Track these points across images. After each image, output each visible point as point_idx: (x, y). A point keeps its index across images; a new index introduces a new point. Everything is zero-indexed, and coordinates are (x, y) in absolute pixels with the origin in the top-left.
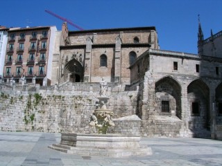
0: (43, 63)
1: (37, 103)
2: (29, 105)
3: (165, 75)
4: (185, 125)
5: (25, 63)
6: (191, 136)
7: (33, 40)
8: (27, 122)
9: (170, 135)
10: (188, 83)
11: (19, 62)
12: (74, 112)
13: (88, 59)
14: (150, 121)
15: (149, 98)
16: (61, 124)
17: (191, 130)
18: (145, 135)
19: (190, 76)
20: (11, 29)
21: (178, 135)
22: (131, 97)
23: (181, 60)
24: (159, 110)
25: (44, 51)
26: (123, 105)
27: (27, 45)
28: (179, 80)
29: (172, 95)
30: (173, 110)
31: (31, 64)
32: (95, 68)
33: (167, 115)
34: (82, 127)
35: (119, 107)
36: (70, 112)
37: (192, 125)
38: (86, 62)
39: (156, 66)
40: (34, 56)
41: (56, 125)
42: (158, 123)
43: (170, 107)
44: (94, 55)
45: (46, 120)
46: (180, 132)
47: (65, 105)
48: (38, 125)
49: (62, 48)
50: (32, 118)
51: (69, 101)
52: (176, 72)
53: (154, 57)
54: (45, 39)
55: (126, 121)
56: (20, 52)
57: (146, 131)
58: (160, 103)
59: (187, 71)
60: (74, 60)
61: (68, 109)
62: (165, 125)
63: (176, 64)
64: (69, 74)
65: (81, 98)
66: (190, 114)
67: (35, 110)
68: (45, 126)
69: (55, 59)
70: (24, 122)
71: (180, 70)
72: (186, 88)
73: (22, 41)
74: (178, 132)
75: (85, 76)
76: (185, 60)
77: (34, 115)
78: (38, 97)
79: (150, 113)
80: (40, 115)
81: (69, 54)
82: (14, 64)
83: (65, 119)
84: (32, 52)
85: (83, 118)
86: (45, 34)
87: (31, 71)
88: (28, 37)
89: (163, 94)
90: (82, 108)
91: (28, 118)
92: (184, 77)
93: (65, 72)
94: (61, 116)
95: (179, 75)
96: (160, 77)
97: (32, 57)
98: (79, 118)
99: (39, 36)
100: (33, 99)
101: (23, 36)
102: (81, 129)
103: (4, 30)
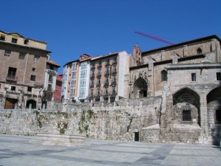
0: (114, 84)
1: (90, 117)
2: (83, 119)
3: (182, 87)
4: (205, 132)
5: (102, 85)
6: (211, 143)
7: (107, 66)
8: (81, 132)
9: (188, 142)
10: (207, 92)
11: (99, 85)
12: (115, 123)
13: (150, 76)
14: (168, 129)
15: (167, 109)
16: (106, 132)
17: (214, 137)
18: (164, 141)
19: (209, 85)
20: (92, 59)
21: (197, 142)
22: (156, 108)
23: (199, 70)
24: (181, 119)
25: (115, 73)
26: (150, 116)
27: (103, 70)
28: (197, 90)
29: (194, 104)
30: (195, 118)
31: (106, 86)
32: (158, 84)
33: (188, 123)
34: (121, 134)
35: (148, 118)
36: (113, 123)
37: (215, 132)
38: (149, 79)
39: (174, 79)
40: (109, 78)
41: (103, 133)
42: (176, 131)
43: (192, 115)
44: (156, 72)
45: (96, 130)
46: (199, 139)
47: (109, 118)
48: (92, 134)
49: (131, 69)
50: (86, 128)
51: (112, 114)
52: (194, 83)
53: (172, 71)
54: (115, 64)
55: (150, 129)
56: (99, 77)
57: (165, 138)
58: (181, 113)
59: (206, 80)
60: (140, 79)
61: (111, 121)
62: (183, 133)
63: (193, 75)
64: (138, 91)
65: (120, 111)
66: (213, 122)
67: (88, 122)
68: (96, 135)
69: (126, 79)
70: (79, 131)
71: (199, 80)
72: (205, 97)
73: (100, 67)
74: (197, 139)
75: (148, 91)
76: (204, 70)
77: (88, 126)
78: (91, 112)
79: (168, 121)
80: (92, 126)
81: (136, 73)
82: (95, 86)
83: (109, 129)
84: (107, 75)
85: (121, 128)
86: (116, 59)
87: (107, 92)
88: (104, 64)
89: (184, 104)
90: (121, 119)
91: (82, 129)
92: (203, 87)
93: (134, 89)
94: (106, 127)
95: (197, 85)
96: (178, 89)
97: (107, 80)
98: (118, 127)
99: (111, 62)
100: (86, 114)
101: (100, 63)
102: (121, 136)
103: (87, 61)
